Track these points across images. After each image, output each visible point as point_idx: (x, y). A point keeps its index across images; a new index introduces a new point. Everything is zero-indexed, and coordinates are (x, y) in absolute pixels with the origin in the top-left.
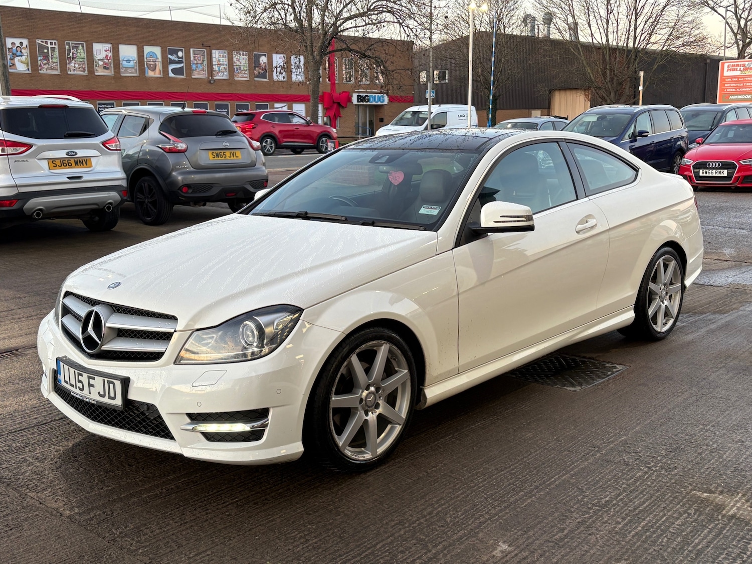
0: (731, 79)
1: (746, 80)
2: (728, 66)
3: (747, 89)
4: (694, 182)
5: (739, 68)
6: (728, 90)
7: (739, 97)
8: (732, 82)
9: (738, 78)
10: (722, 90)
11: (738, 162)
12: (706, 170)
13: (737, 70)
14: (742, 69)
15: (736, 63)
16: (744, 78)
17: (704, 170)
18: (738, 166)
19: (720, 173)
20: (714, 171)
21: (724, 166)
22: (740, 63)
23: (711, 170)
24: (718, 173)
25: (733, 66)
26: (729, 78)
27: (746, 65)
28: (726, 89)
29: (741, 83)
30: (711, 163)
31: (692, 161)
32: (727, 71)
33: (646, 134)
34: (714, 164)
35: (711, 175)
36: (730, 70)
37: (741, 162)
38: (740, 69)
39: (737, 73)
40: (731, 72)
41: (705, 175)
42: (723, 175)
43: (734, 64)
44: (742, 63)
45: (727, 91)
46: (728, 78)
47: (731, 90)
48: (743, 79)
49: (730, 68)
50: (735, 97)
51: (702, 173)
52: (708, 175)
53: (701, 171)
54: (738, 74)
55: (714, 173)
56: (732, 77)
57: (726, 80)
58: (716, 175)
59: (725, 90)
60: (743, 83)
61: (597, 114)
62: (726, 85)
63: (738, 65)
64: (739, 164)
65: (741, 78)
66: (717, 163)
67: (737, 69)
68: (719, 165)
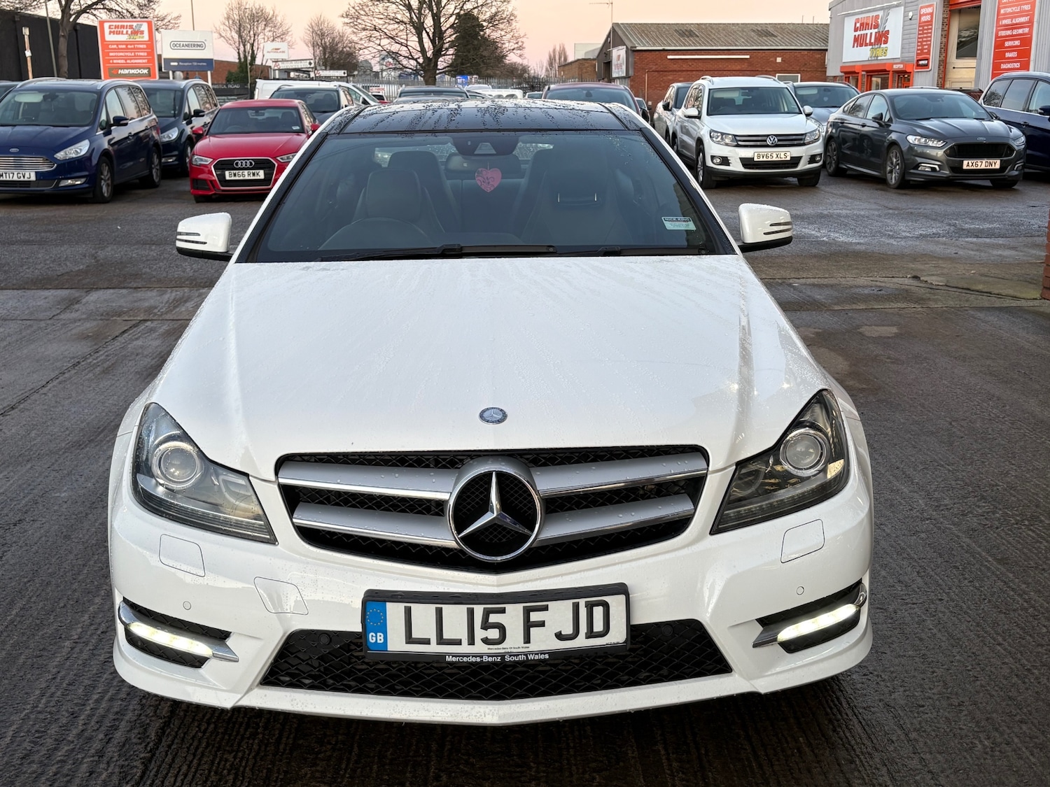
0: (117, 45)
1: (137, 49)
2: (110, 27)
3: (141, 61)
4: (220, 189)
5: (125, 31)
6: (115, 61)
7: (132, 71)
8: (118, 50)
9: (127, 45)
10: (107, 62)
11: (274, 158)
12: (235, 172)
13: (122, 34)
14: (129, 32)
15: (120, 24)
16: (134, 44)
17: (232, 172)
18: (276, 165)
19: (254, 174)
20: (246, 172)
21: (258, 165)
22: (125, 24)
23: (241, 171)
24: (251, 175)
25: (116, 27)
26: (114, 44)
27: (134, 27)
28: (113, 59)
29: (131, 52)
30: (240, 162)
31: (211, 160)
32: (110, 34)
33: (125, 122)
34: (244, 162)
35: (241, 178)
36: (114, 33)
37: (278, 158)
38: (127, 32)
39: (123, 38)
40: (115, 35)
41: (233, 178)
42: (258, 178)
43: (117, 24)
44: (129, 24)
45: (113, 63)
46: (112, 44)
47: (119, 61)
48: (133, 46)
49: (112, 30)
50: (126, 72)
51: (228, 175)
52: (237, 178)
53: (227, 173)
54: (125, 39)
55: (246, 175)
56: (118, 43)
57: (110, 47)
58: (249, 178)
59: (111, 61)
60: (135, 52)
61: (39, 90)
62: (111, 54)
63: (123, 27)
64: (277, 161)
65: (131, 45)
66: (248, 162)
67: (122, 31)
68: (251, 163)
